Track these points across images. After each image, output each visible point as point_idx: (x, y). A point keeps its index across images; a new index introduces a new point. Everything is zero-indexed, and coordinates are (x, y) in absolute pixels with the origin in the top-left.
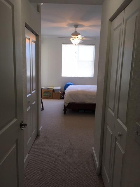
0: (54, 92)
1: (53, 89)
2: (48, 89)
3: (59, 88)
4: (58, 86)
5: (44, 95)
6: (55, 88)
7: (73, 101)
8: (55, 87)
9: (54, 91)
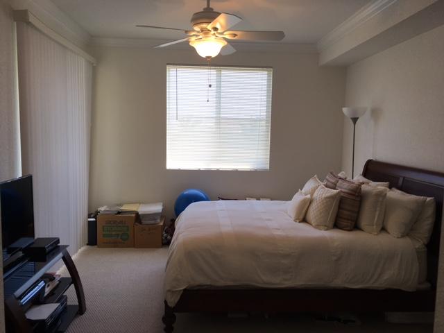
0: (140, 223)
1: (137, 213)
2: (119, 213)
3: (157, 208)
4: (154, 202)
5: (104, 236)
6: (143, 209)
7: (201, 280)
8: (144, 203)
9: (138, 217)
